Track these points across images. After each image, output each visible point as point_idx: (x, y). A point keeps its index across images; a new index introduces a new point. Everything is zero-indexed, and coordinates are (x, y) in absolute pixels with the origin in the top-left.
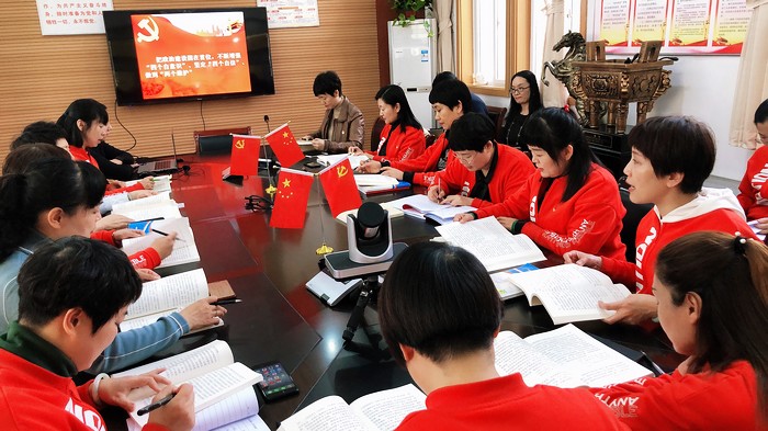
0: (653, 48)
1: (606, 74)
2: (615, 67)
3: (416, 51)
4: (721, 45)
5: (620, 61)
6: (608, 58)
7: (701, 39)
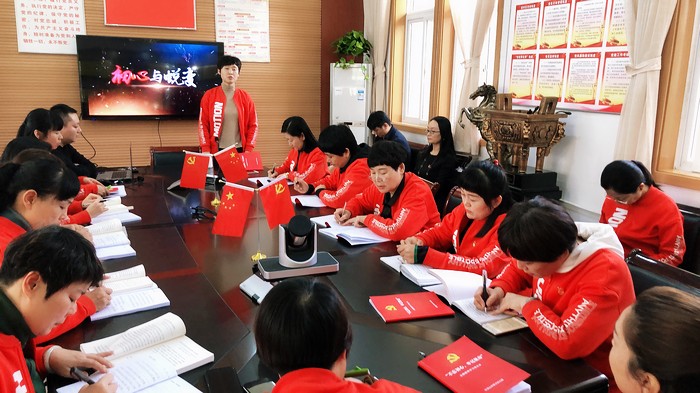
0: (551, 103)
1: (511, 121)
2: (519, 117)
3: (354, 91)
4: (606, 104)
5: (524, 112)
6: (514, 108)
7: (590, 98)
